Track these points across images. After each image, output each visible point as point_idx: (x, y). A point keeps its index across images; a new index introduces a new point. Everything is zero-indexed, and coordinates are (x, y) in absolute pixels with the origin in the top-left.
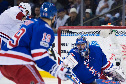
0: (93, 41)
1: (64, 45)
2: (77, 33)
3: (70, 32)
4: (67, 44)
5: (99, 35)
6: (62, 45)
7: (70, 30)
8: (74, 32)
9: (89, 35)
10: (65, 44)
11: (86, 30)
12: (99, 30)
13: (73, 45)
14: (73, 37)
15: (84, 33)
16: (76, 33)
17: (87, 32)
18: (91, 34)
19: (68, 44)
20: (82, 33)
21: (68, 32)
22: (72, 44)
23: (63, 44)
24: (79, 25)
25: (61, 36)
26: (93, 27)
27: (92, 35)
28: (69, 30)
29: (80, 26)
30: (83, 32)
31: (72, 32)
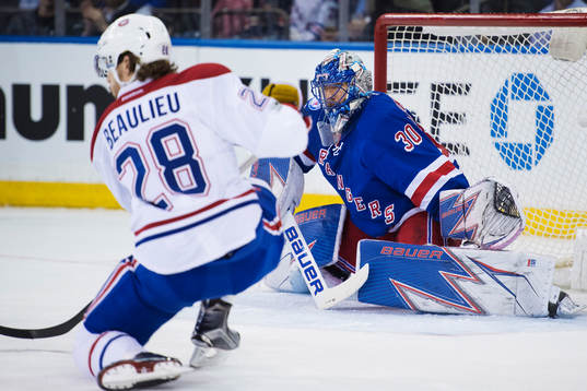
0: (520, 76)
1: (400, 89)
2: (456, 42)
3: (426, 36)
4: (410, 85)
5: (545, 51)
6: (393, 89)
7: (427, 30)
8: (443, 38)
9: (503, 48)
10: (403, 85)
11: (492, 28)
12: (546, 29)
13: (437, 92)
14: (439, 55)
15: (485, 41)
16: (450, 39)
17: (495, 39)
18: (513, 46)
19: (417, 85)
20: (474, 42)
21: (417, 36)
22: (434, 87)
23: (396, 85)
24: (465, 8)
25: (389, 54)
26: (519, 17)
27: (514, 51)
28: (421, 29)
29: (467, 12)
30: (479, 37)
31: (434, 37)
